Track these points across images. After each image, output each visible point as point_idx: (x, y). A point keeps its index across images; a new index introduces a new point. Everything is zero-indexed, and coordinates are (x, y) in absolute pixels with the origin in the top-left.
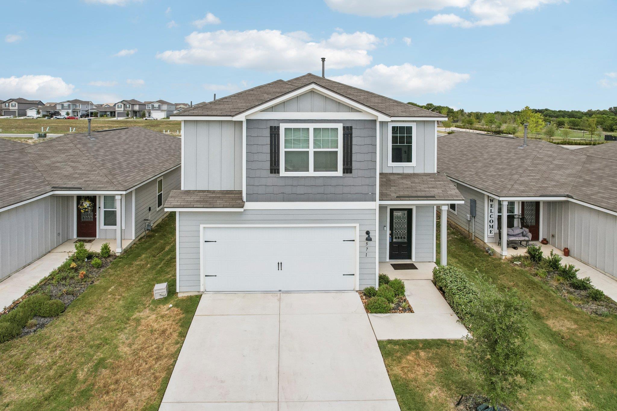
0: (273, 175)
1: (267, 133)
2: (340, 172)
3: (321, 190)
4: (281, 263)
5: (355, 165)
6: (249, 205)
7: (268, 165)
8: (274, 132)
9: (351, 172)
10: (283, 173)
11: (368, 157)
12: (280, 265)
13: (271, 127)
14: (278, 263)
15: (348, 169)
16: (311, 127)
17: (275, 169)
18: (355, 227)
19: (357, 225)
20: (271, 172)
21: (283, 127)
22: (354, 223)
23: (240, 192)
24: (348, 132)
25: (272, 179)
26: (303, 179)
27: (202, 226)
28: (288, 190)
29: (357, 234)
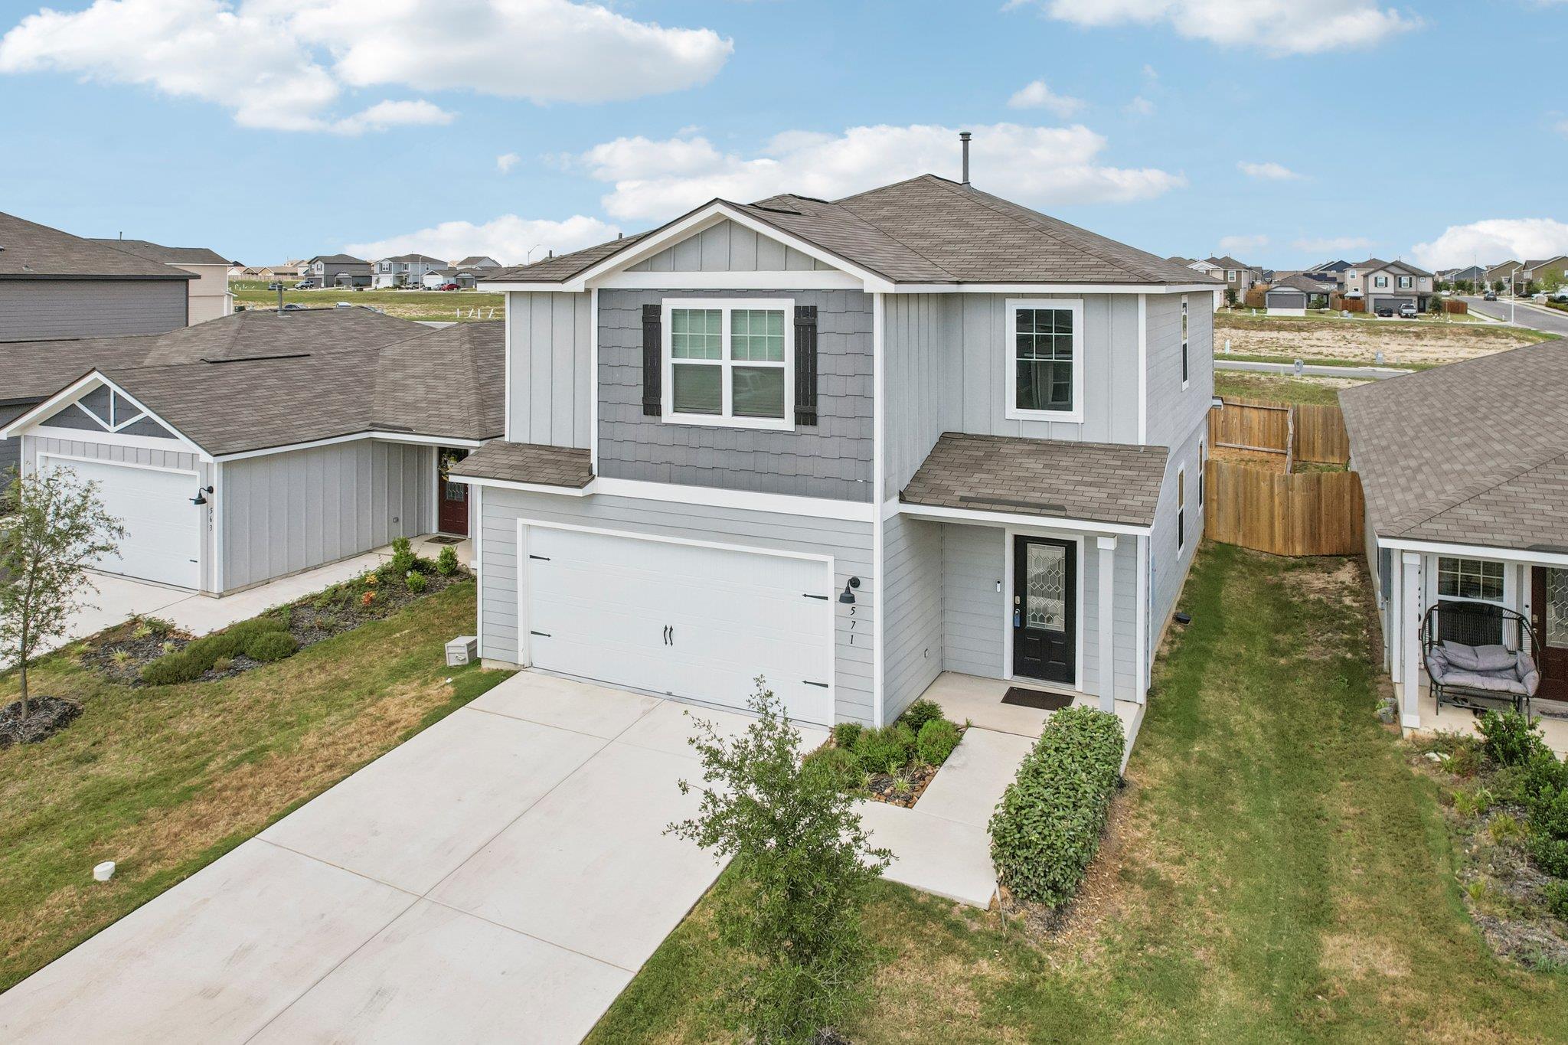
0: (650, 419)
1: (637, 320)
2: (787, 423)
3: (747, 462)
4: (671, 629)
5: (823, 406)
6: (603, 485)
7: (639, 393)
8: (651, 318)
9: (814, 423)
10: (668, 415)
11: (853, 386)
12: (668, 631)
13: (645, 307)
14: (666, 628)
15: (806, 416)
16: (727, 305)
17: (652, 407)
18: (824, 563)
19: (830, 559)
20: (646, 413)
21: (668, 305)
22: (824, 553)
23: (585, 453)
24: (806, 319)
25: (643, 428)
26: (711, 432)
27: (521, 521)
28: (679, 456)
29: (831, 585)
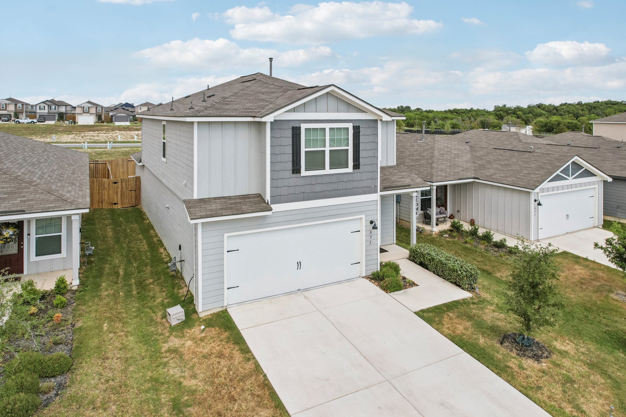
0: (295, 175)
1: (289, 133)
2: (350, 169)
3: (335, 186)
4: (300, 262)
5: (362, 161)
7: (290, 166)
8: (296, 132)
9: (359, 168)
10: (304, 173)
11: (371, 153)
12: (299, 264)
13: (293, 128)
14: (298, 263)
15: (356, 166)
16: (327, 126)
17: (296, 170)
18: (361, 219)
19: (363, 216)
20: (293, 173)
21: (303, 126)
22: (361, 214)
23: (262, 195)
24: (357, 130)
25: (294, 180)
26: (321, 177)
27: (226, 235)
28: (307, 189)
29: (363, 225)
